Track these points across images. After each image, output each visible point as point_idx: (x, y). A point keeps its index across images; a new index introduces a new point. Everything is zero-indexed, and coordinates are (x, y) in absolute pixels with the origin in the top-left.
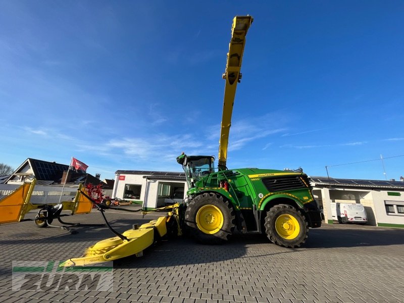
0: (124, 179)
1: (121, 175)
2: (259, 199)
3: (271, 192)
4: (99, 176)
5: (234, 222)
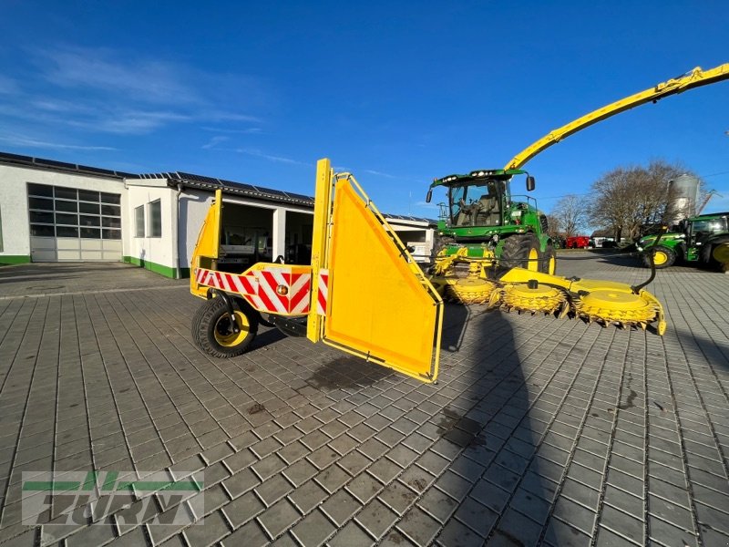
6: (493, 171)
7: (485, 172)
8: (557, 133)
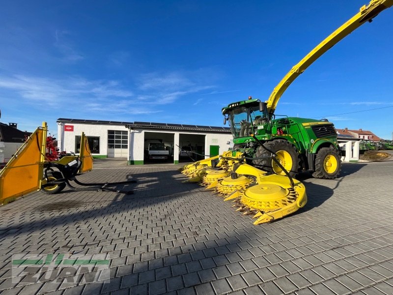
0: (72, 130)
1: (66, 124)
2: (312, 144)
3: (318, 138)
4: (16, 126)
5: (300, 164)
6: (239, 103)
7: (234, 104)
8: (296, 68)
